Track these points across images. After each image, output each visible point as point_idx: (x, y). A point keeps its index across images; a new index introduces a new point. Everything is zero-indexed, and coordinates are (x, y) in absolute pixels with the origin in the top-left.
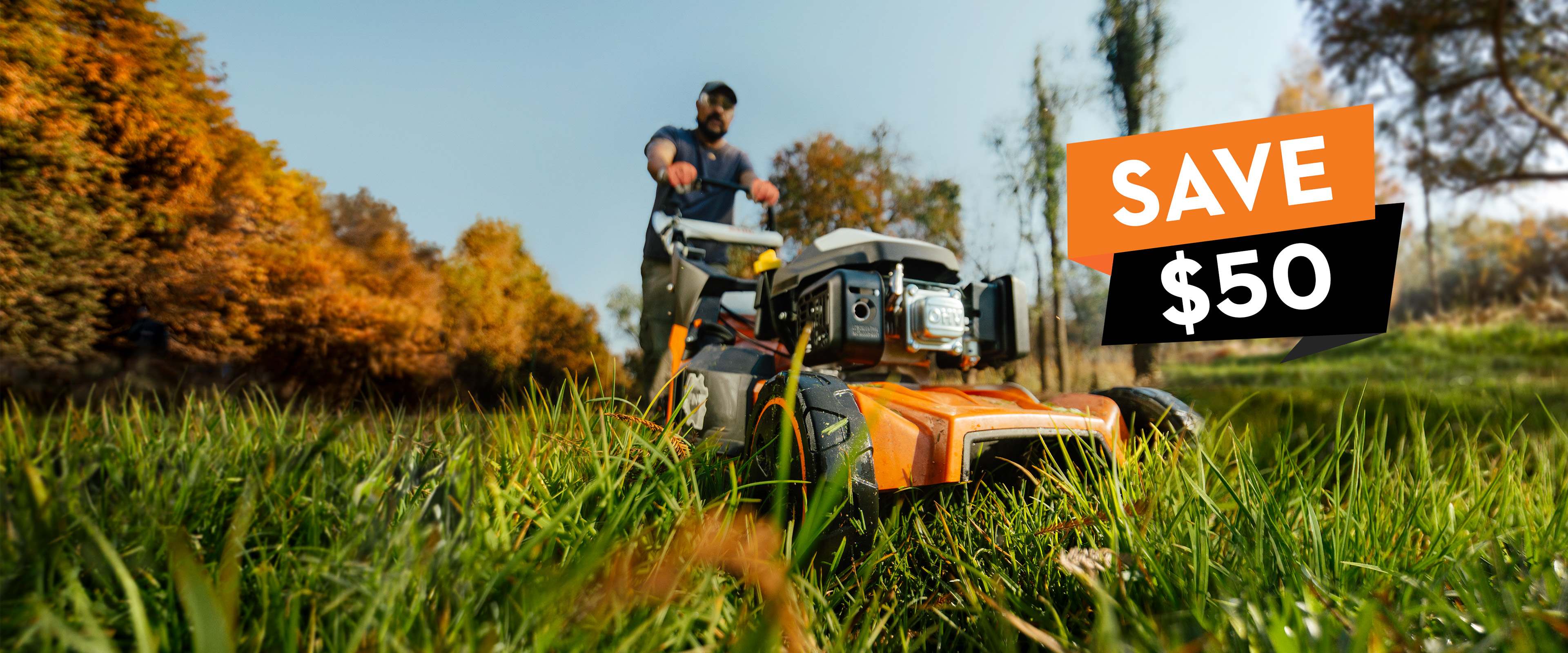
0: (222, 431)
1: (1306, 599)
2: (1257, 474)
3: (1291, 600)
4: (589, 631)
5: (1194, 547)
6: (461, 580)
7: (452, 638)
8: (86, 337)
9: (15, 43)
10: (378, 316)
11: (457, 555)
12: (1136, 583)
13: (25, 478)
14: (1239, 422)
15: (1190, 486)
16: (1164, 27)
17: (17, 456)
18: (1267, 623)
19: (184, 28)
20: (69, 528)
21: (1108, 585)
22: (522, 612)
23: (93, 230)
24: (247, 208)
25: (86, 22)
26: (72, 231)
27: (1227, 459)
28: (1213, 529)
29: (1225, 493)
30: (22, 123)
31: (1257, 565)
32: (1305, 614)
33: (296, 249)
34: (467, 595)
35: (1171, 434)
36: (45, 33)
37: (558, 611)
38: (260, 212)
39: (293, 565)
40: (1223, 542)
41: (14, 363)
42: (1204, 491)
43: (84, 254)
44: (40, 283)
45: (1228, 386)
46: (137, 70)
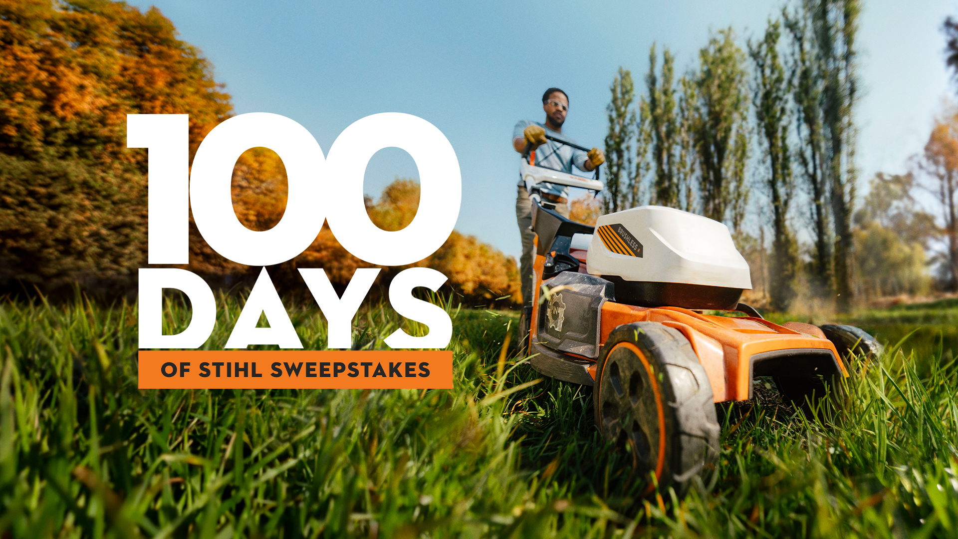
0: (226, 320)
1: (951, 466)
2: (919, 383)
3: (942, 467)
4: (470, 453)
5: (877, 431)
6: (385, 419)
7: (379, 458)
8: (135, 257)
9: (88, 62)
10: (329, 244)
11: (382, 403)
12: (838, 455)
13: (94, 351)
14: (907, 348)
15: (874, 391)
16: (857, 85)
17: (89, 336)
18: (926, 482)
19: (201, 52)
20: (124, 385)
21: (819, 457)
22: (425, 440)
23: (140, 186)
24: (242, 171)
25: (135, 47)
26: (126, 187)
27: (899, 372)
28: (890, 419)
29: (898, 395)
30: (93, 115)
31: (919, 443)
32: (951, 476)
33: (275, 199)
34: (389, 429)
35: (861, 356)
36: (108, 55)
37: (449, 440)
38: (251, 174)
39: (273, 409)
40: (896, 428)
41: (87, 275)
42: (884, 394)
43: (134, 202)
44: (105, 221)
45: (899, 324)
46: (169, 79)
